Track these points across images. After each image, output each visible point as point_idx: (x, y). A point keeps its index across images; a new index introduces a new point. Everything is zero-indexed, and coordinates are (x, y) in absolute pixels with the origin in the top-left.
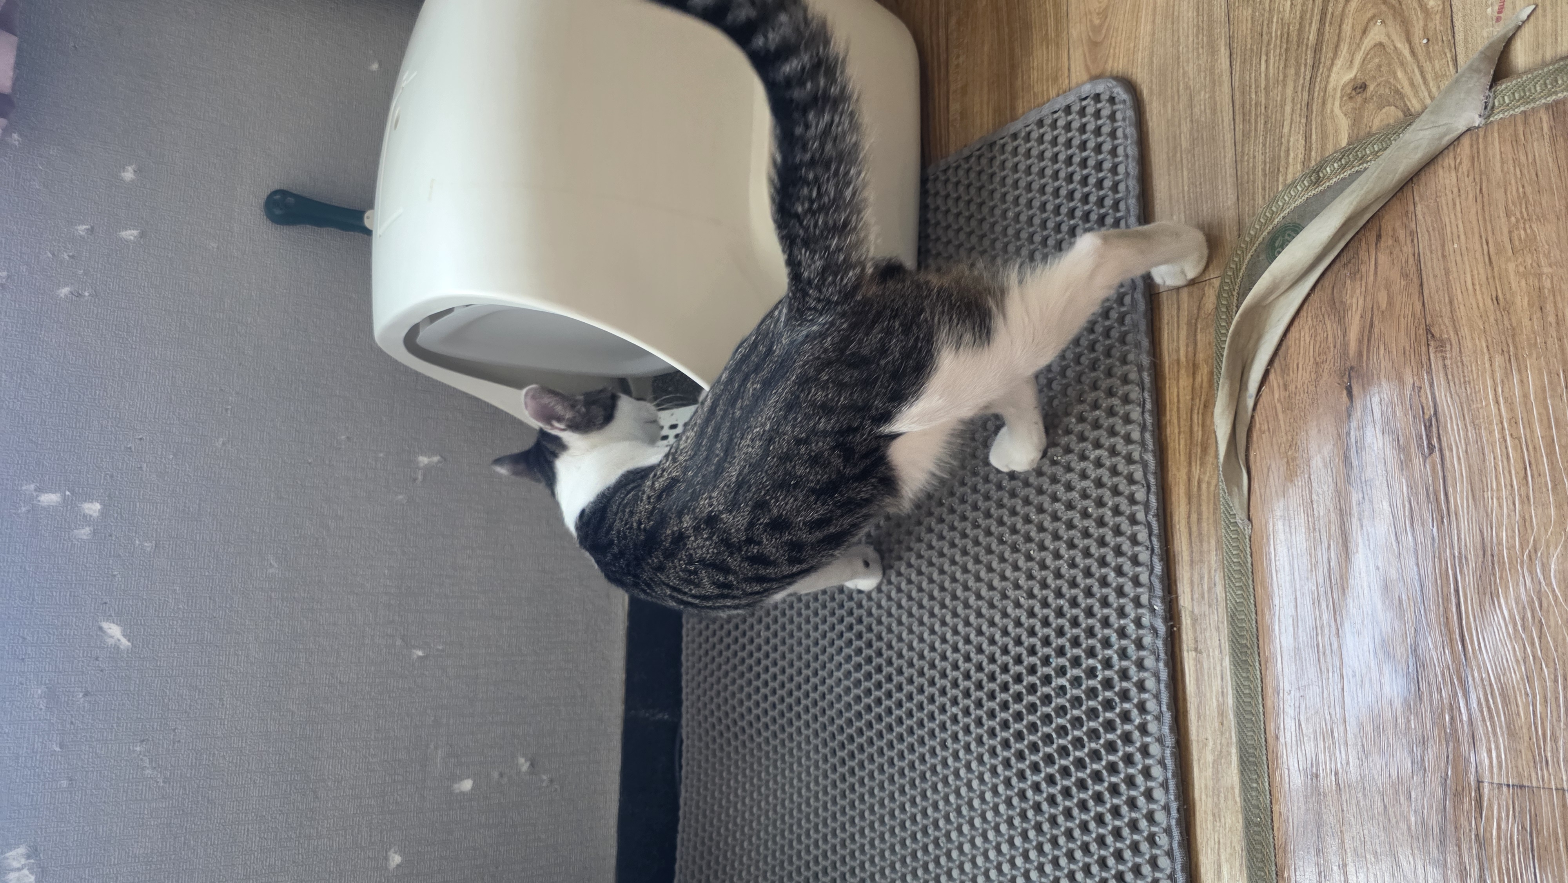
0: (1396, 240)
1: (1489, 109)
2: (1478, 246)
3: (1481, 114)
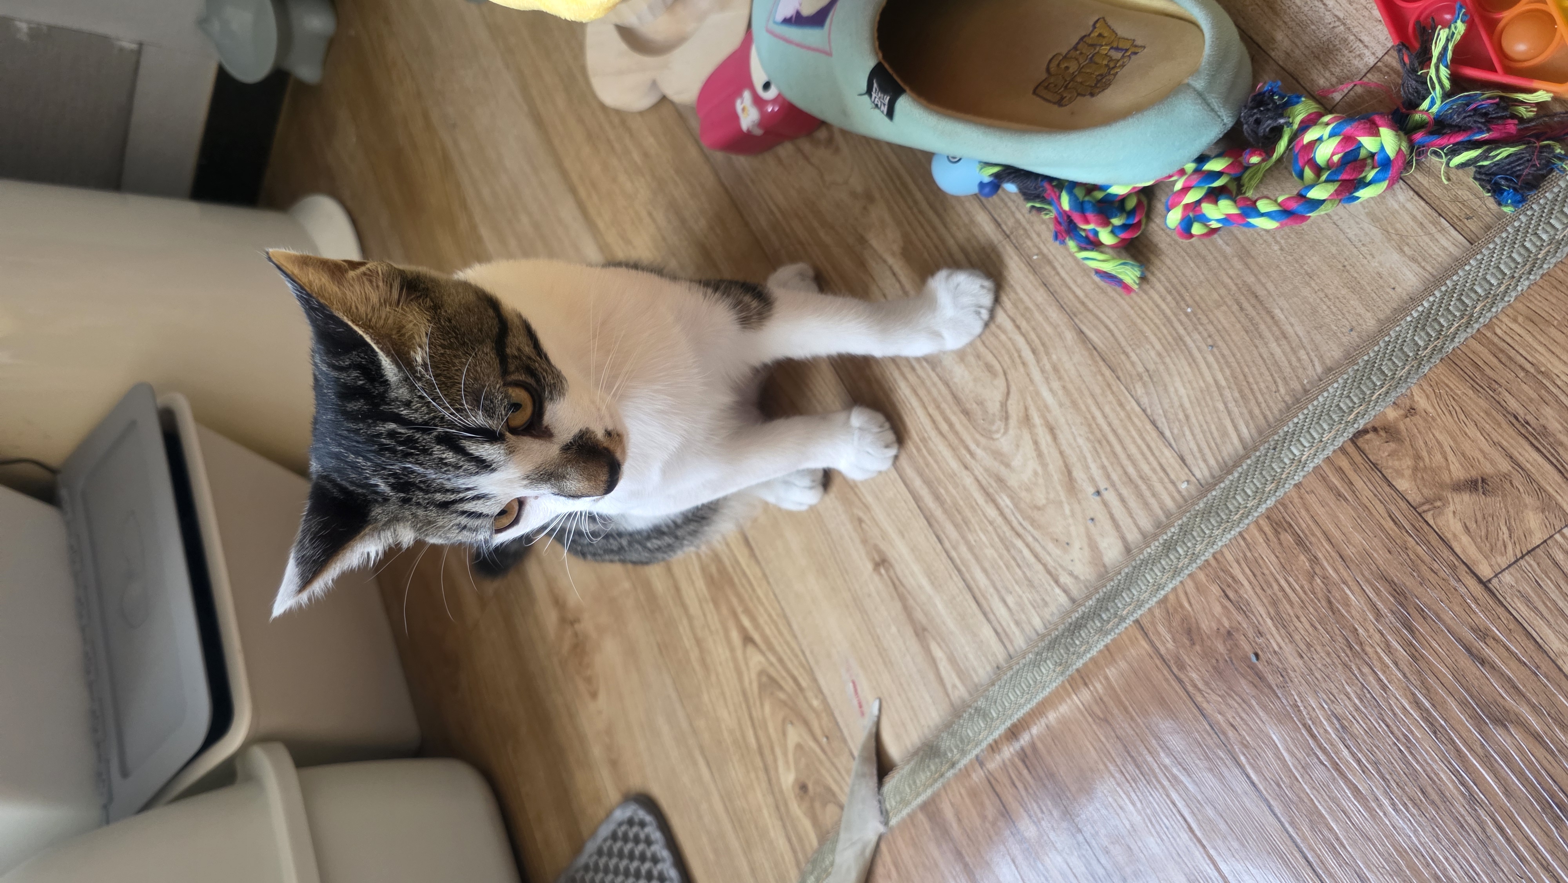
1: (884, 815)
3: (881, 823)
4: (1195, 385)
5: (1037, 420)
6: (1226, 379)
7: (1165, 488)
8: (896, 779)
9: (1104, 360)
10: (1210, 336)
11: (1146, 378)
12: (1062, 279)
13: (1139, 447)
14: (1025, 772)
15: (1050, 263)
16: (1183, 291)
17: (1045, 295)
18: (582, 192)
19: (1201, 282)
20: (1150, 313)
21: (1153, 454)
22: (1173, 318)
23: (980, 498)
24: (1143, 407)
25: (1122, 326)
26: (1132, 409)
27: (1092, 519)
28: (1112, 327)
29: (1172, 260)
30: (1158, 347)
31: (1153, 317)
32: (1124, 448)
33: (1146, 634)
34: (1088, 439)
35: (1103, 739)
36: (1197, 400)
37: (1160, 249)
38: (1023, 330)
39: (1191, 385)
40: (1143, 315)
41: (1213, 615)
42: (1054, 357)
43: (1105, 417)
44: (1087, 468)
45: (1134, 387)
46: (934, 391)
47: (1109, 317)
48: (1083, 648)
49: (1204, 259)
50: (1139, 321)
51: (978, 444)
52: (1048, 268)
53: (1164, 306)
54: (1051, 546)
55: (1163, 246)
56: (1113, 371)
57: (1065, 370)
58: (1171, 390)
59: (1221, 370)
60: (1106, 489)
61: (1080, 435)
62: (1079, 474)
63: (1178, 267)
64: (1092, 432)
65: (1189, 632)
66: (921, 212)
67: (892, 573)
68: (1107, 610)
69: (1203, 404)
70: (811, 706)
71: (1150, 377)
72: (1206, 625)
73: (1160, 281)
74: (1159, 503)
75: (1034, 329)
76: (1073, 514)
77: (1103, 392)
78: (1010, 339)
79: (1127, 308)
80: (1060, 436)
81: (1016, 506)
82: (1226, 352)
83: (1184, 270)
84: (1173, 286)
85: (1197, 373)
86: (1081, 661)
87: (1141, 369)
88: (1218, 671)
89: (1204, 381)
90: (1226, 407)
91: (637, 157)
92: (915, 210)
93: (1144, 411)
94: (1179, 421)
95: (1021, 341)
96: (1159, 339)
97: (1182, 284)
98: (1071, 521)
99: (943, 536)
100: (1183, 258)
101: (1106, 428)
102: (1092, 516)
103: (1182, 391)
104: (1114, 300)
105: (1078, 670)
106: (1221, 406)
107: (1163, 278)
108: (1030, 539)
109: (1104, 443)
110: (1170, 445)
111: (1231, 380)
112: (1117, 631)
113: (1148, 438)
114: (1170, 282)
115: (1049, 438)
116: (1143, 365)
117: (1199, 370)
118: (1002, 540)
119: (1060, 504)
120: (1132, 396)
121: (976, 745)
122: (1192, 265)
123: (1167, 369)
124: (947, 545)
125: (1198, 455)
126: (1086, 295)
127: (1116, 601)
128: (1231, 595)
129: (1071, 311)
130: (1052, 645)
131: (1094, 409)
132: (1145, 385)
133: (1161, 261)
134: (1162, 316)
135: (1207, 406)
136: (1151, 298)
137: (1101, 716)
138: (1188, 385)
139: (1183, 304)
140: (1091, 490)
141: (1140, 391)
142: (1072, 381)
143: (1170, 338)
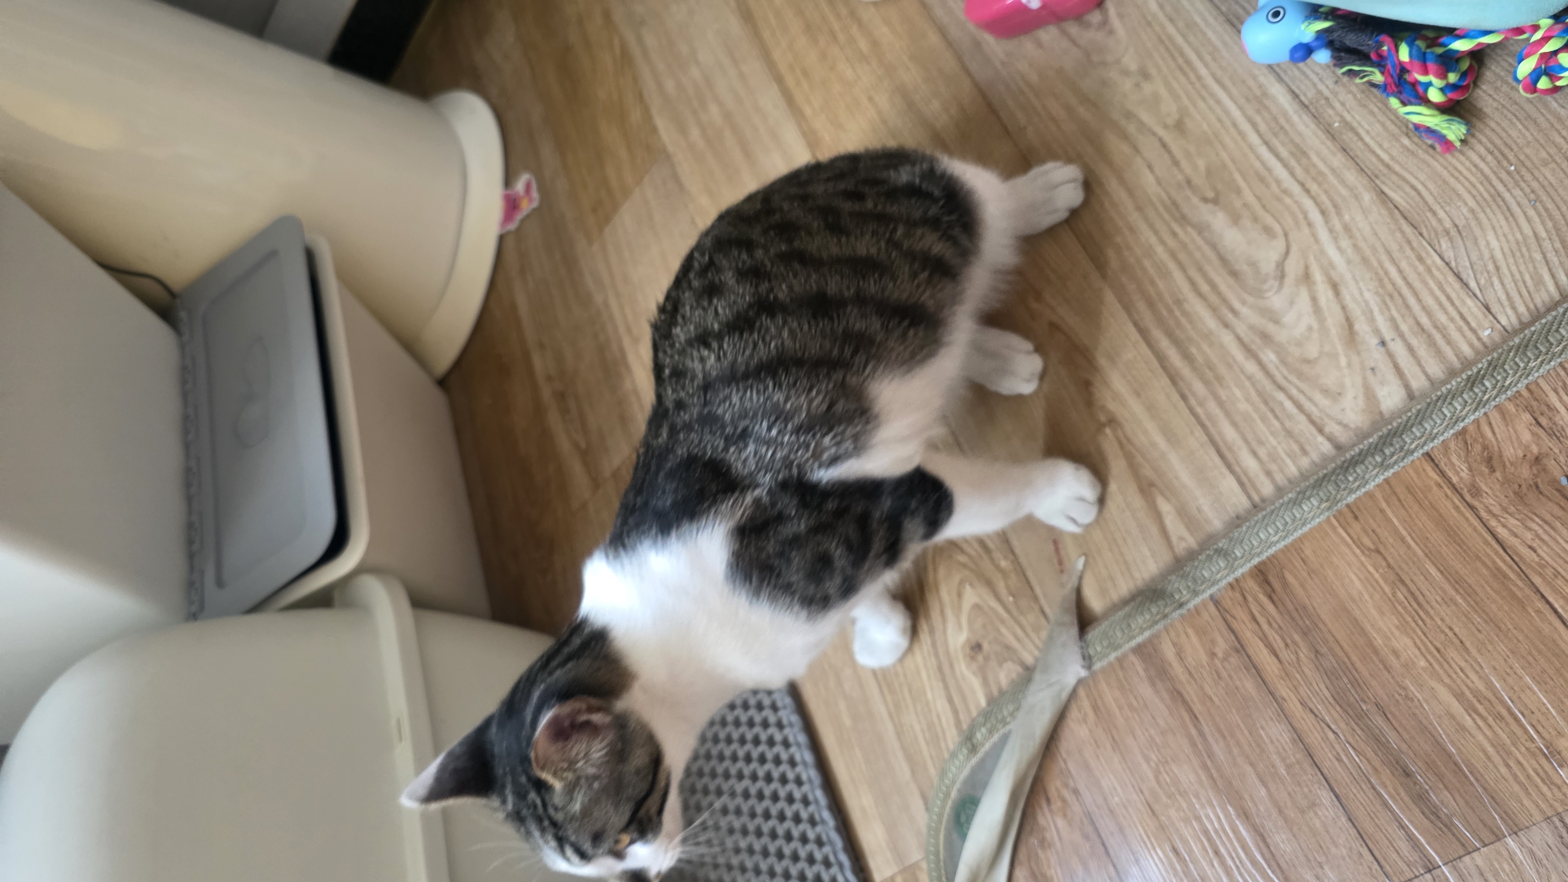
0: (1064, 801)
1: (1088, 660)
2: (1135, 797)
3: (1083, 667)
4: (1510, 237)
5: (1318, 276)
6: (1547, 231)
7: (1464, 336)
8: (1103, 626)
9: (1405, 218)
10: (1533, 192)
11: (1453, 232)
12: (1366, 145)
13: (1437, 299)
14: (1270, 607)
15: (1352, 129)
16: (1506, 151)
17: (1343, 160)
18: (790, 81)
19: (1529, 142)
20: (1465, 172)
21: (1452, 303)
22: (1493, 177)
23: (1239, 355)
24: (1447, 260)
25: (1431, 186)
26: (1433, 262)
27: (1373, 369)
28: (1420, 187)
29: (1497, 123)
30: (1472, 203)
31: (1469, 175)
32: (1419, 300)
33: (1437, 466)
34: (1377, 293)
35: (1371, 569)
36: (1512, 251)
37: (1485, 113)
38: (1313, 193)
39: (1507, 239)
40: (1457, 174)
41: (1520, 443)
42: (1347, 217)
43: (1400, 271)
44: (1372, 320)
45: (1439, 242)
46: (1198, 255)
47: (1416, 178)
48: (1357, 484)
49: (1535, 121)
50: (1452, 181)
51: (1244, 303)
52: (1350, 134)
53: (1482, 165)
54: (1318, 397)
55: (1488, 110)
56: (1415, 228)
57: (1359, 230)
58: (1482, 243)
59: (1543, 223)
60: (1393, 340)
61: (1369, 290)
62: (1362, 327)
63: (1504, 129)
64: (1383, 286)
65: (1489, 461)
66: (1205, 86)
67: (1120, 433)
68: (1391, 445)
69: (1518, 254)
70: (997, 567)
71: (1459, 231)
72: (1510, 452)
73: (1480, 142)
74: (1453, 350)
75: (1326, 192)
76: (1349, 365)
77: (1401, 249)
78: (1296, 202)
79: (1439, 168)
80: (1344, 292)
81: (1283, 362)
82: (1550, 206)
83: (1510, 132)
84: (1495, 146)
85: (1515, 226)
86: (1354, 496)
87: (1448, 224)
88: (1519, 496)
89: (1522, 234)
90: (1545, 257)
91: (863, 45)
92: (1198, 85)
93: (1447, 264)
94: (1488, 272)
95: (1308, 204)
96: (1474, 197)
97: (1506, 144)
98: (1346, 371)
99: (1187, 393)
100: (1510, 120)
101: (1400, 282)
102: (1373, 365)
103: (1494, 244)
104: (1424, 161)
105: (1348, 506)
106: (1538, 256)
107: (1484, 140)
108: (1294, 392)
109: (1396, 295)
110: (1475, 295)
111: (1554, 232)
112: (1401, 464)
113: (1449, 290)
114: (1493, 143)
115: (1330, 294)
116: (1452, 221)
117: (1517, 224)
118: (1260, 394)
119: (1334, 356)
120: (1435, 251)
121: (1213, 584)
122: (1520, 127)
123: (1480, 224)
124: (1193, 402)
125: (1506, 303)
126: (1392, 158)
127: (1404, 436)
128: (1544, 421)
129: (1373, 173)
130: (1318, 484)
131: (1388, 265)
132: (1451, 240)
133: (1484, 123)
134: (1479, 175)
135: (1523, 256)
136: (1468, 158)
137: (1372, 547)
138: (1502, 238)
139: (1505, 163)
140: (1374, 341)
141: (1445, 244)
142: (1365, 239)
143: (1486, 195)
